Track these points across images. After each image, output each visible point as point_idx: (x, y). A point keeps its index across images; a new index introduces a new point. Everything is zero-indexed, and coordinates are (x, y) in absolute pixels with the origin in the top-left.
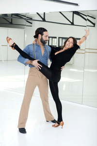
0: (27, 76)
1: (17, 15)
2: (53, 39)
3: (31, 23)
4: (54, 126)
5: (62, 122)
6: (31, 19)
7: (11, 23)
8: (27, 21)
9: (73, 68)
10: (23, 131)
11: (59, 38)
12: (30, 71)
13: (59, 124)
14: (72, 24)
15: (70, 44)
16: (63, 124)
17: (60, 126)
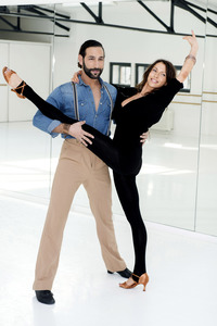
0: (55, 161)
1: (32, 8)
2: (123, 68)
3: (68, 29)
4: (123, 285)
5: (143, 275)
6: (67, 18)
7: (18, 29)
8: (57, 24)
9: (171, 142)
10: (45, 297)
11: (137, 65)
12: (64, 149)
13: (136, 280)
14: (171, 30)
15: (158, 79)
16: (147, 280)
17: (140, 286)
